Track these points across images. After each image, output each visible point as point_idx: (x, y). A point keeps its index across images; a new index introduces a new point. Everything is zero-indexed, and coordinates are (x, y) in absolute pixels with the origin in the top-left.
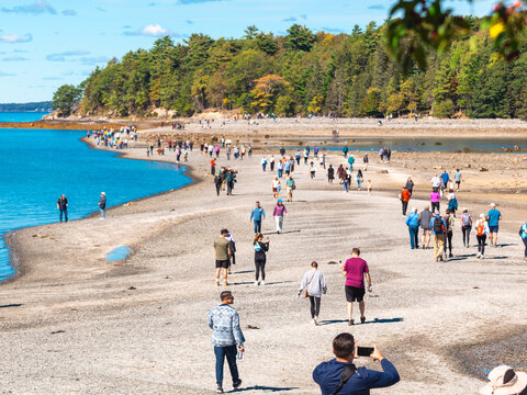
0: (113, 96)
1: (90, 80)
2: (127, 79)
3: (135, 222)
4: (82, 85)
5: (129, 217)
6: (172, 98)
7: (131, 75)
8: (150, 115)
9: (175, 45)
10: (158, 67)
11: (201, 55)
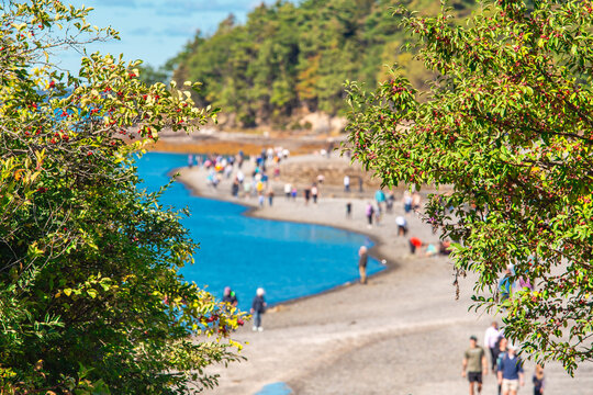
1: (184, 57)
2: (255, 56)
3: (292, 342)
4: (169, 66)
7: (263, 49)
8: (297, 127)
10: (313, 35)
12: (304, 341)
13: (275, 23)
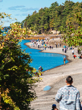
0: (35, 26)
1: (26, 20)
2: (41, 19)
3: (51, 77)
4: (23, 22)
5: (48, 76)
6: (58, 26)
7: (42, 17)
8: (50, 33)
9: (59, 5)
10: (52, 14)
11: (70, 9)
12: (53, 77)
13: (45, 12)
